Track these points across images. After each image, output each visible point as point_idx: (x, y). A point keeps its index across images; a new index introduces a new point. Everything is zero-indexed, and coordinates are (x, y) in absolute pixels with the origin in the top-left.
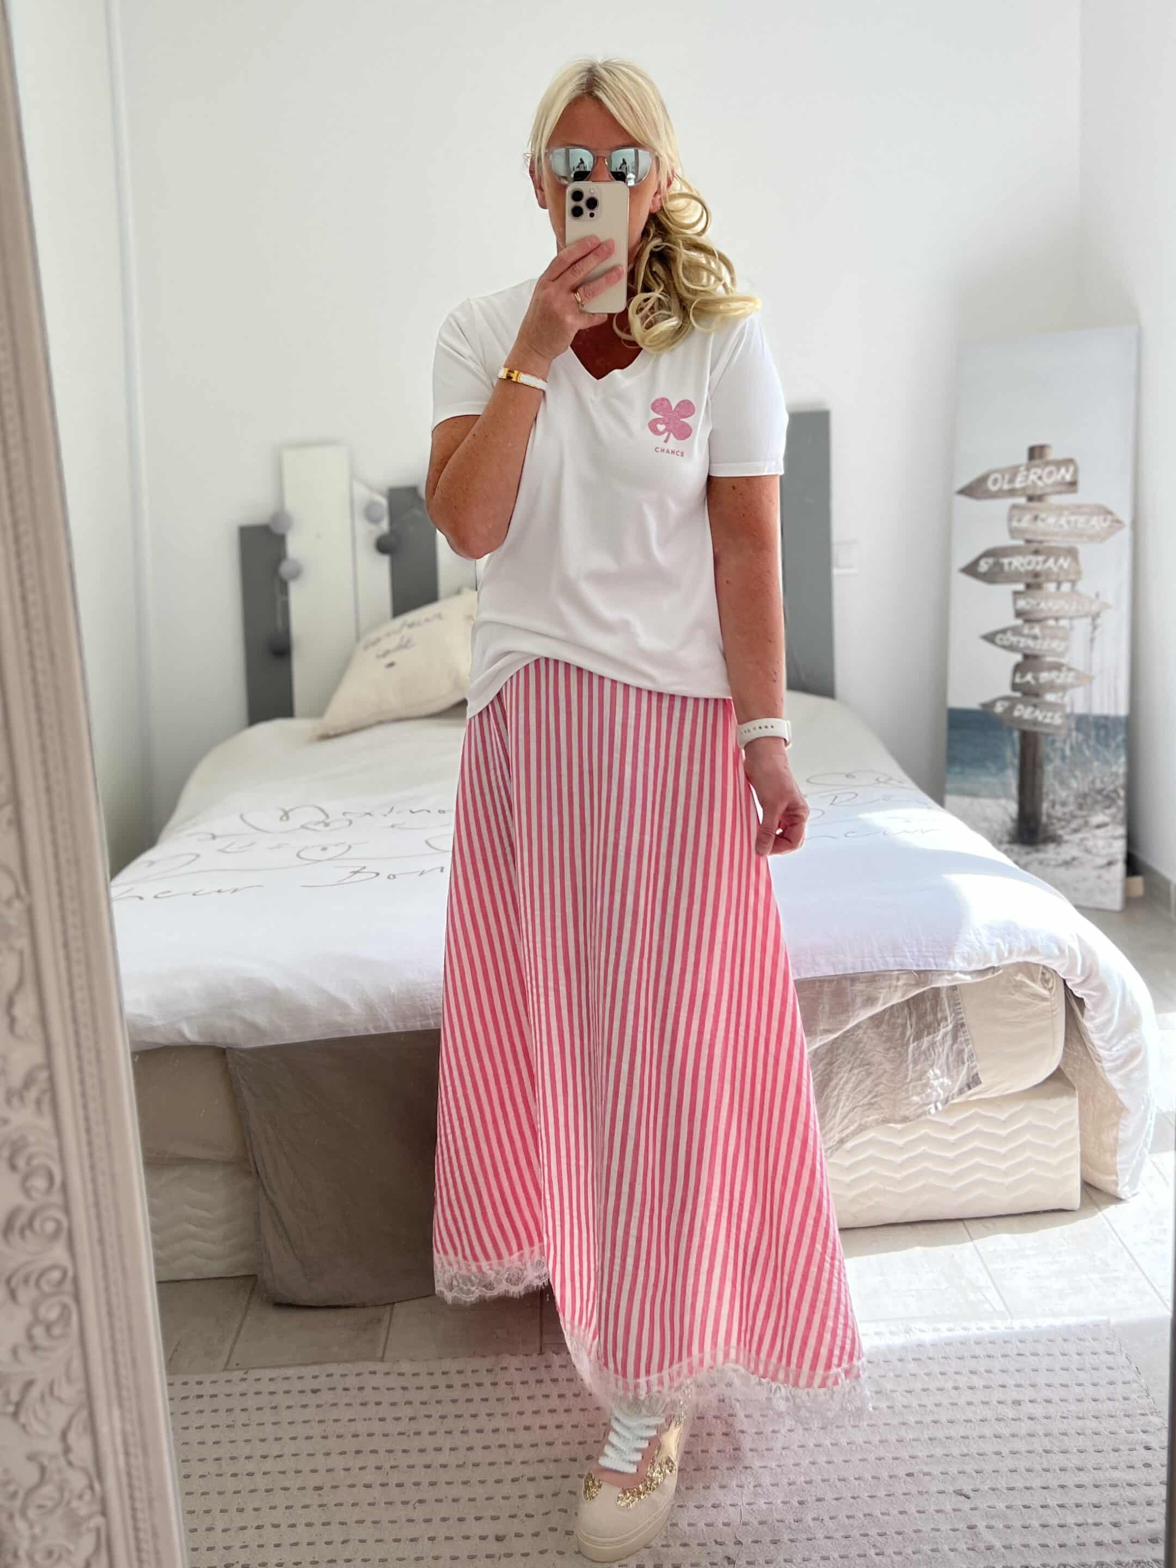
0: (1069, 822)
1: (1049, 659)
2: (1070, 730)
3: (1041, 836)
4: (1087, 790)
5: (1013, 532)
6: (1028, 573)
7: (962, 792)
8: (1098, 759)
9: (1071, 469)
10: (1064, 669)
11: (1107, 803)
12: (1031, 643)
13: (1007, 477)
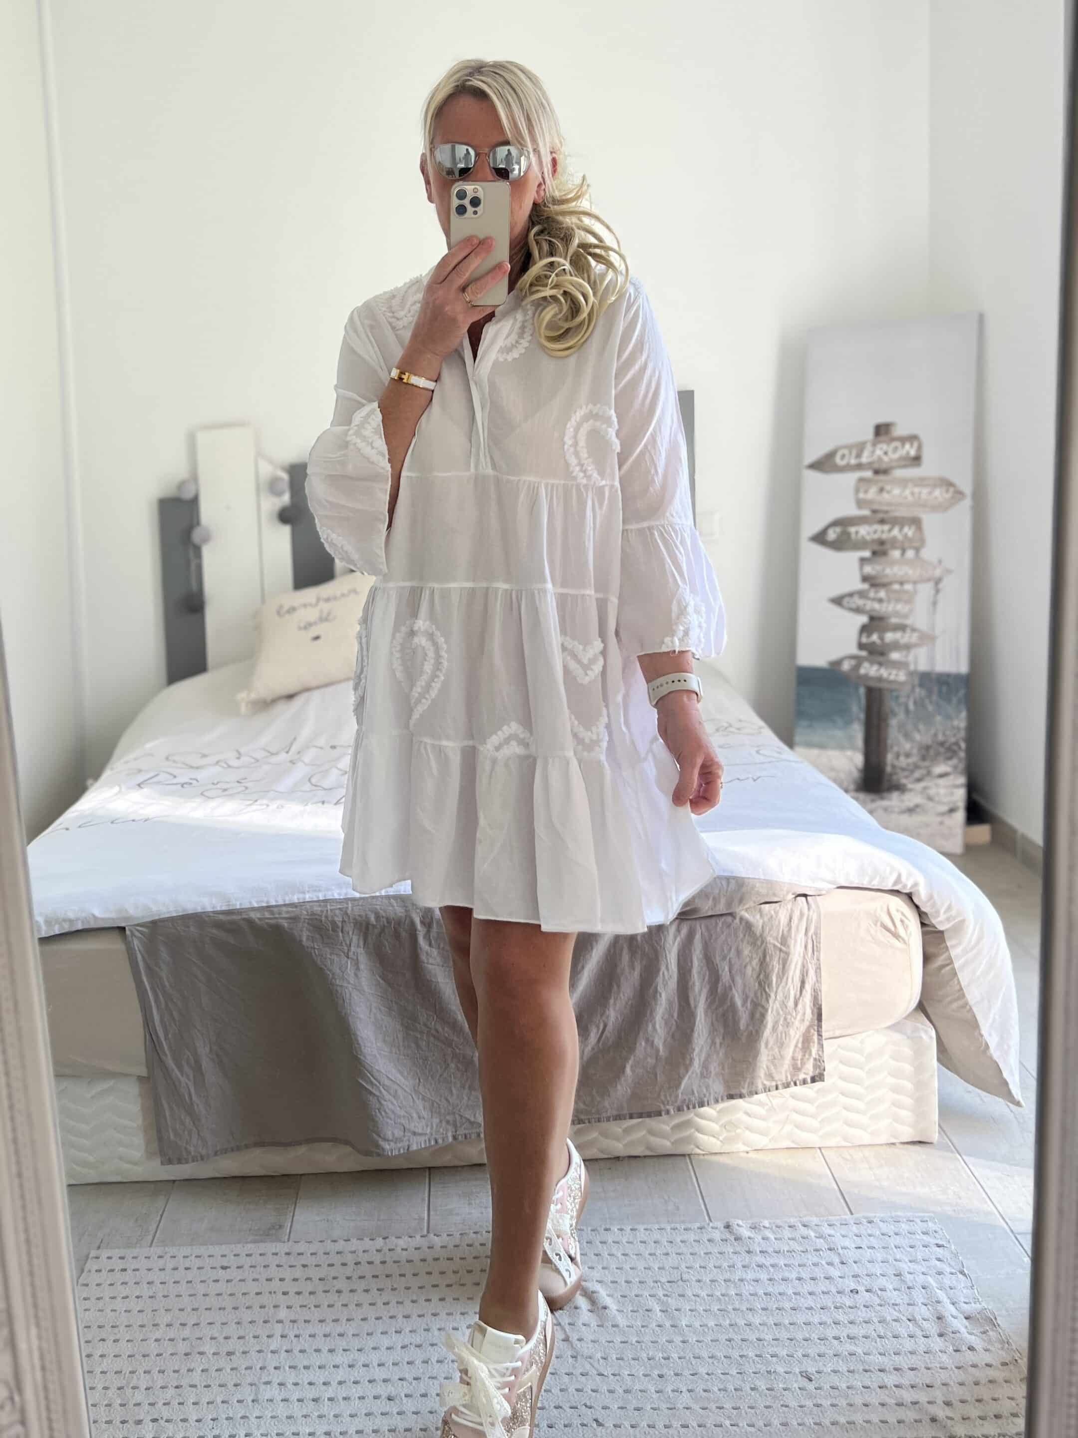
0: (912, 772)
1: (894, 620)
2: (913, 687)
3: (885, 785)
4: (929, 742)
5: (860, 504)
6: (873, 541)
8: (939, 714)
9: (916, 445)
10: (908, 631)
11: (949, 754)
12: (877, 606)
13: (854, 452)
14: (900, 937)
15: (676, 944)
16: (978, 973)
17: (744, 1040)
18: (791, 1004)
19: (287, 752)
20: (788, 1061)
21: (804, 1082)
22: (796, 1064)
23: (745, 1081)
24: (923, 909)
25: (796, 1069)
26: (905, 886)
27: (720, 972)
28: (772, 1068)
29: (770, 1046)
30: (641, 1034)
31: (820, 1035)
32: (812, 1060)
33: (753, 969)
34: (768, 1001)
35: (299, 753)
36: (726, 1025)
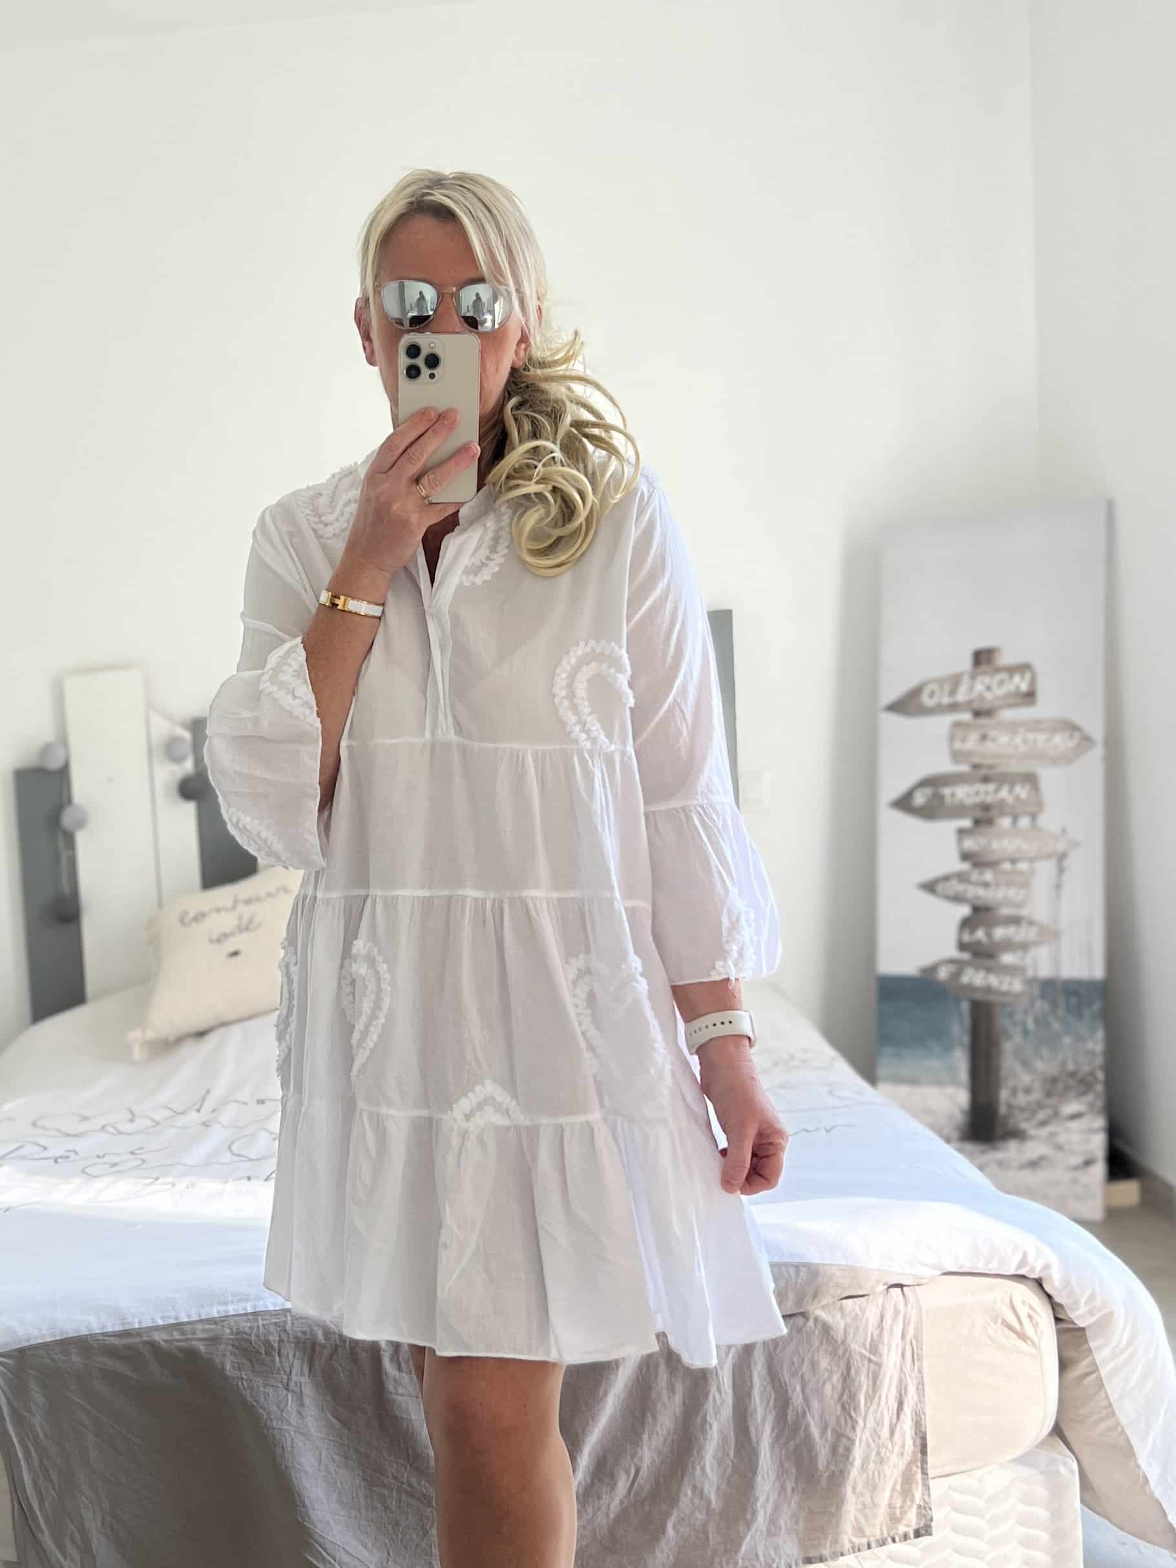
0: (1034, 1112)
1: (1005, 911)
5: (956, 756)
6: (976, 806)
7: (898, 1080)
9: (1028, 676)
10: (1024, 925)
12: (981, 892)
13: (947, 688)
14: (1028, 1338)
15: (730, 1356)
16: (1133, 1383)
17: (824, 1482)
18: (885, 1432)
19: (198, 1111)
20: (882, 1512)
21: (906, 1537)
22: (895, 1514)
23: (826, 1539)
24: (1057, 1299)
25: (895, 1520)
26: (1032, 1270)
27: (790, 1392)
28: (862, 1519)
29: (858, 1490)
30: (686, 1479)
31: (924, 1472)
32: (915, 1506)
33: (834, 1388)
34: (854, 1428)
35: (214, 1111)
36: (799, 1464)
